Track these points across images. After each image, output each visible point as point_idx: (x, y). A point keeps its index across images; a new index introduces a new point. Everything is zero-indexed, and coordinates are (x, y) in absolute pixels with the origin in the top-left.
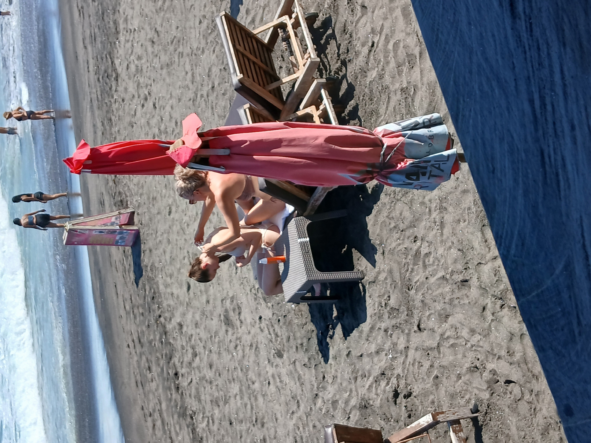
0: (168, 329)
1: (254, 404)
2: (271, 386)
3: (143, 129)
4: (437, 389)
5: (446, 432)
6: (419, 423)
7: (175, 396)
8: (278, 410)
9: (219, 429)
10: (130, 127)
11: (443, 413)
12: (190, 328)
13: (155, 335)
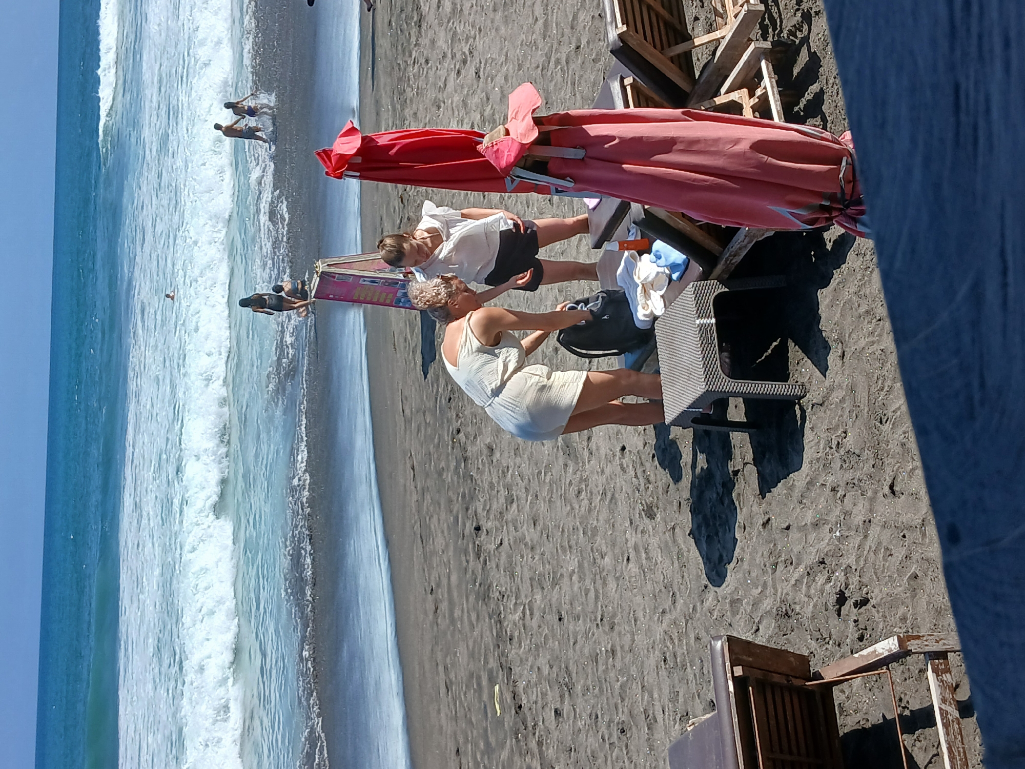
0: (469, 454)
1: (601, 592)
2: (631, 565)
3: (456, 113)
4: (914, 597)
5: (923, 671)
6: (875, 651)
7: (474, 565)
8: (639, 605)
9: (540, 627)
10: (434, 109)
11: (918, 637)
12: (506, 454)
13: (448, 460)
